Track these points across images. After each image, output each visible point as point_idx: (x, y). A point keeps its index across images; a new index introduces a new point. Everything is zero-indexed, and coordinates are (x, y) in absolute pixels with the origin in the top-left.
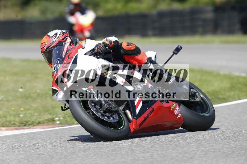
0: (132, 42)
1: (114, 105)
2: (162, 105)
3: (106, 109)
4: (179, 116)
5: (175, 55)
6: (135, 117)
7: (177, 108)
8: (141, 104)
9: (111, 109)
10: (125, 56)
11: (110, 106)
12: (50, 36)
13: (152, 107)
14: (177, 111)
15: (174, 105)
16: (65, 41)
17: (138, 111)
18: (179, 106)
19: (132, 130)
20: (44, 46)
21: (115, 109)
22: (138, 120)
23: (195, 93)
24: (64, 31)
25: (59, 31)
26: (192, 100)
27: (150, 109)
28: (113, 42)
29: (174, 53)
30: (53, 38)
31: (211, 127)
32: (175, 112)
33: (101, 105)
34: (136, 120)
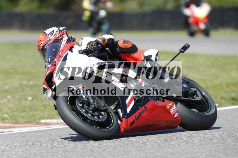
0: (129, 40)
1: (103, 104)
2: (157, 104)
3: (94, 108)
4: (176, 116)
5: (181, 53)
6: (125, 116)
7: (174, 107)
8: (133, 103)
9: (100, 108)
10: (122, 54)
11: (99, 105)
12: (47, 33)
13: (145, 106)
14: (173, 110)
15: (171, 104)
16: (62, 38)
17: (129, 110)
18: (176, 105)
19: (122, 130)
20: (41, 44)
21: (104, 108)
22: (128, 119)
23: (195, 92)
24: (61, 29)
25: (55, 29)
26: (191, 99)
27: (143, 108)
28: (107, 40)
29: (181, 52)
30: (50, 36)
31: (212, 127)
32: (171, 111)
33: (89, 104)
34: (127, 119)
